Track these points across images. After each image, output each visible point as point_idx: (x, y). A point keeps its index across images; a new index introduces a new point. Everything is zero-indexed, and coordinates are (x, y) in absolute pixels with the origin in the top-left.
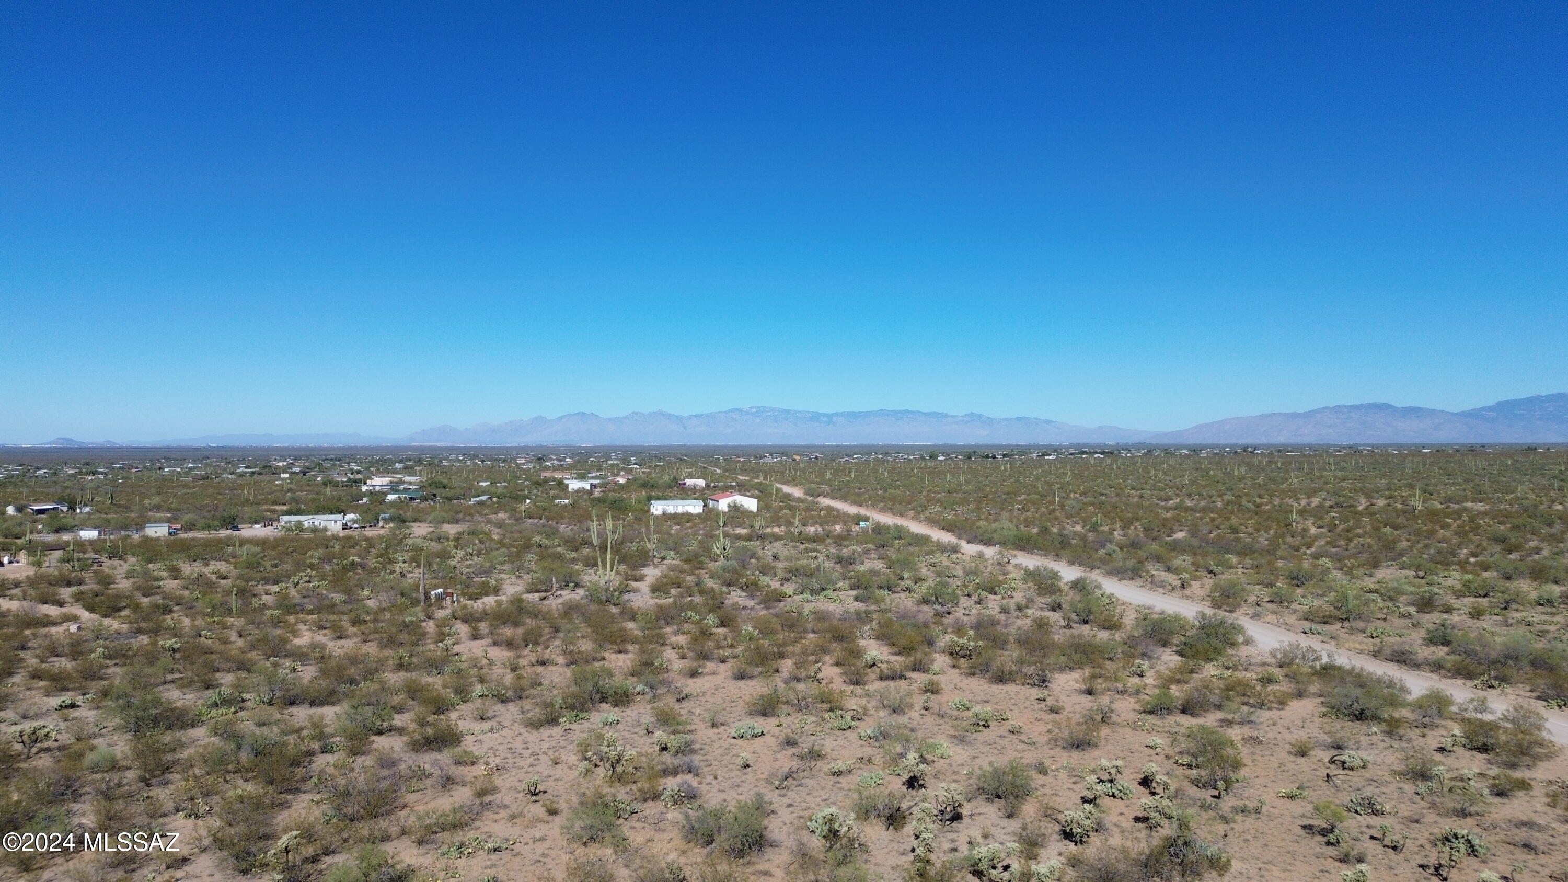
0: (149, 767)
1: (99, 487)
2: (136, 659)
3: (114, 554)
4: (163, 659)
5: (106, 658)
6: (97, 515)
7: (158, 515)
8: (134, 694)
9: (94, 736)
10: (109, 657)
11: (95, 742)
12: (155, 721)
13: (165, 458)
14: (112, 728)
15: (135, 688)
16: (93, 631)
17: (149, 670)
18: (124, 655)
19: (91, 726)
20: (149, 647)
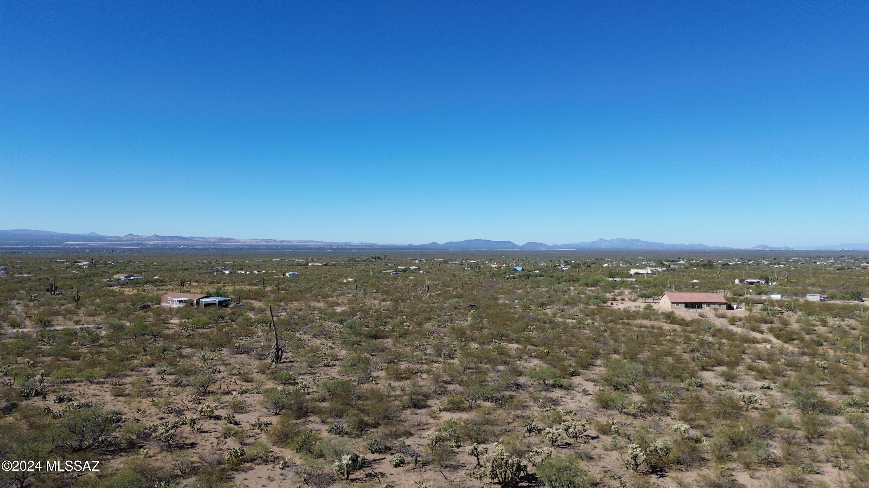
0: (811, 432)
1: (781, 272)
2: (803, 369)
3: (789, 309)
4: (818, 372)
5: (786, 365)
6: (780, 287)
7: (814, 289)
8: (802, 388)
9: (780, 407)
10: (788, 365)
11: (781, 410)
12: (814, 407)
13: (817, 257)
14: (789, 405)
15: (802, 385)
16: (779, 349)
17: (809, 377)
18: (796, 366)
19: (779, 401)
20: (810, 364)
